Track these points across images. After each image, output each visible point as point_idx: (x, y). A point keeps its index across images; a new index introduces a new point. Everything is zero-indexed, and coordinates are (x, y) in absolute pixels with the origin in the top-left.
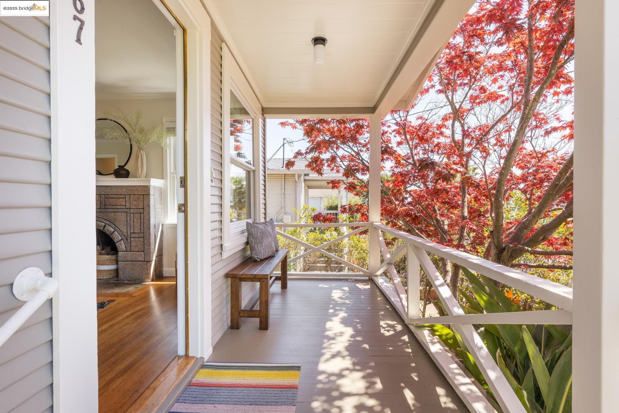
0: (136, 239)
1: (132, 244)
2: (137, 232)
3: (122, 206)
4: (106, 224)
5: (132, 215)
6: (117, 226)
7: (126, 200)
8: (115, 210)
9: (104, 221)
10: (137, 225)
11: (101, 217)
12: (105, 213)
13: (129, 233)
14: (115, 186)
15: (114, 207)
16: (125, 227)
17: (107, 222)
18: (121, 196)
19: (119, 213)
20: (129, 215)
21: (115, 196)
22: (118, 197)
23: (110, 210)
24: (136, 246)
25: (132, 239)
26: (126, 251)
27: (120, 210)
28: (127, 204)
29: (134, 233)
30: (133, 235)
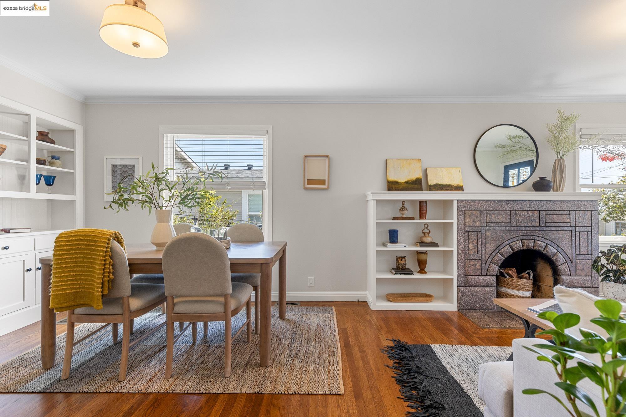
0: (583, 262)
1: (578, 268)
2: (584, 253)
3: (566, 224)
4: (547, 244)
5: (578, 234)
6: (561, 246)
7: (571, 217)
8: (557, 228)
9: (544, 240)
10: (584, 245)
11: (541, 236)
12: (546, 232)
13: (574, 255)
14: (558, 201)
15: (556, 224)
16: (570, 248)
17: (548, 242)
18: (565, 212)
19: (562, 231)
20: (574, 233)
21: (558, 212)
22: (561, 213)
23: (551, 228)
24: (583, 270)
25: (578, 262)
26: (570, 276)
27: (564, 228)
28: (572, 221)
29: (580, 254)
30: (579, 257)
